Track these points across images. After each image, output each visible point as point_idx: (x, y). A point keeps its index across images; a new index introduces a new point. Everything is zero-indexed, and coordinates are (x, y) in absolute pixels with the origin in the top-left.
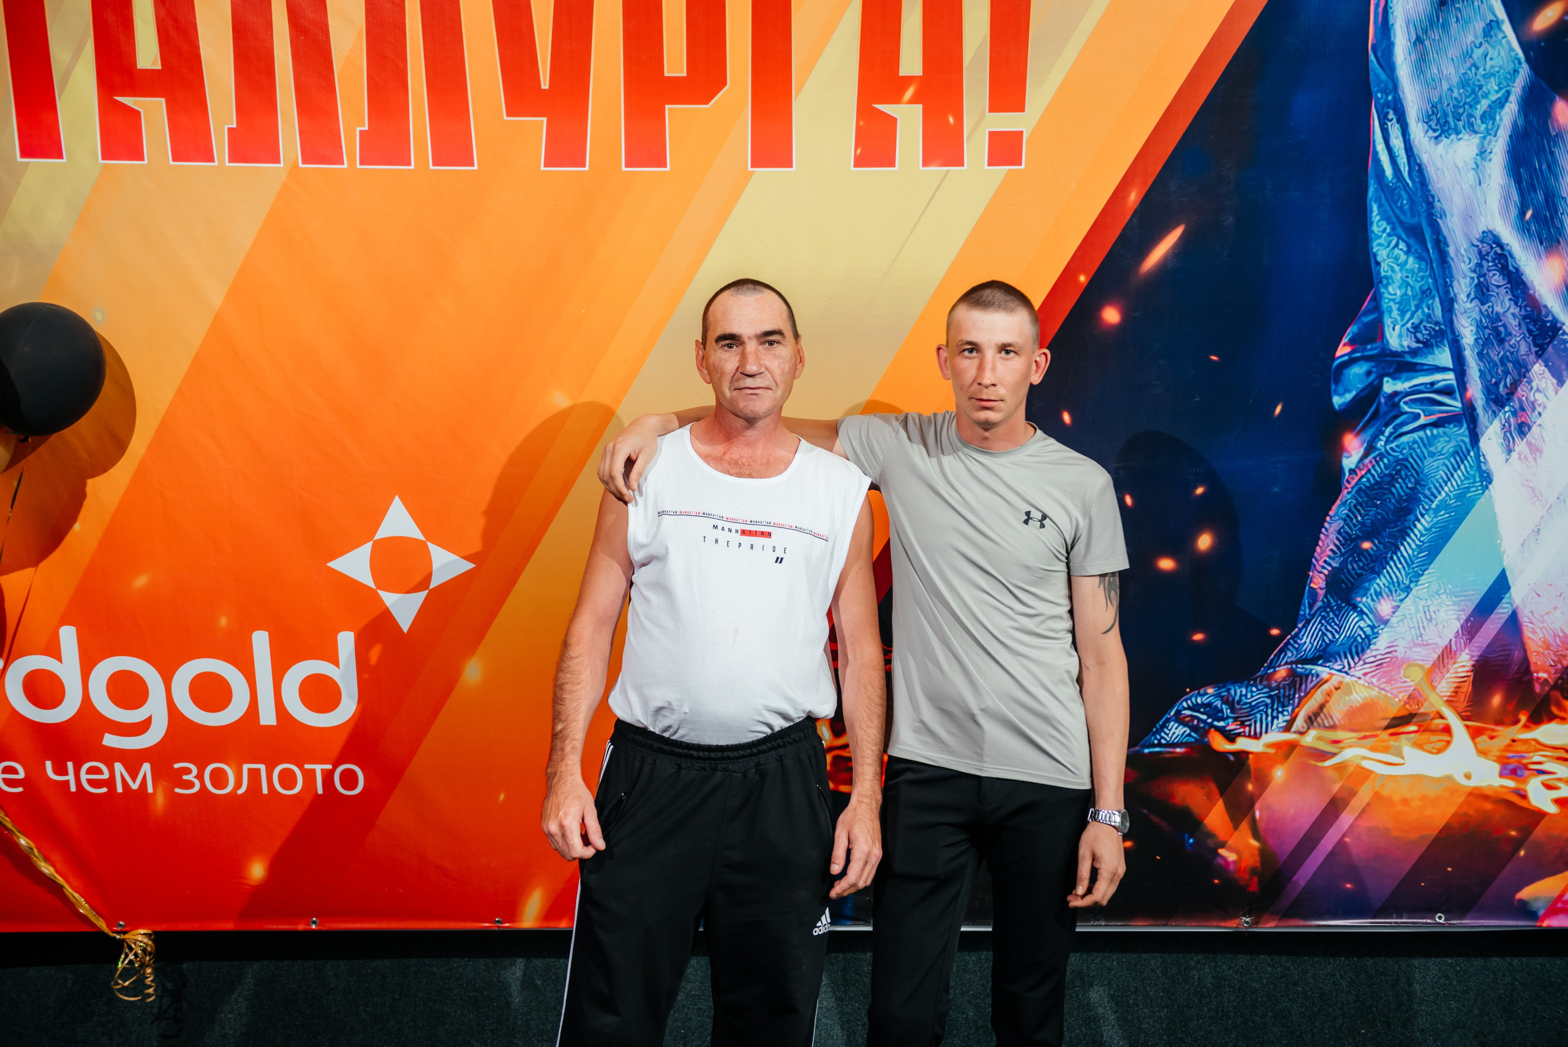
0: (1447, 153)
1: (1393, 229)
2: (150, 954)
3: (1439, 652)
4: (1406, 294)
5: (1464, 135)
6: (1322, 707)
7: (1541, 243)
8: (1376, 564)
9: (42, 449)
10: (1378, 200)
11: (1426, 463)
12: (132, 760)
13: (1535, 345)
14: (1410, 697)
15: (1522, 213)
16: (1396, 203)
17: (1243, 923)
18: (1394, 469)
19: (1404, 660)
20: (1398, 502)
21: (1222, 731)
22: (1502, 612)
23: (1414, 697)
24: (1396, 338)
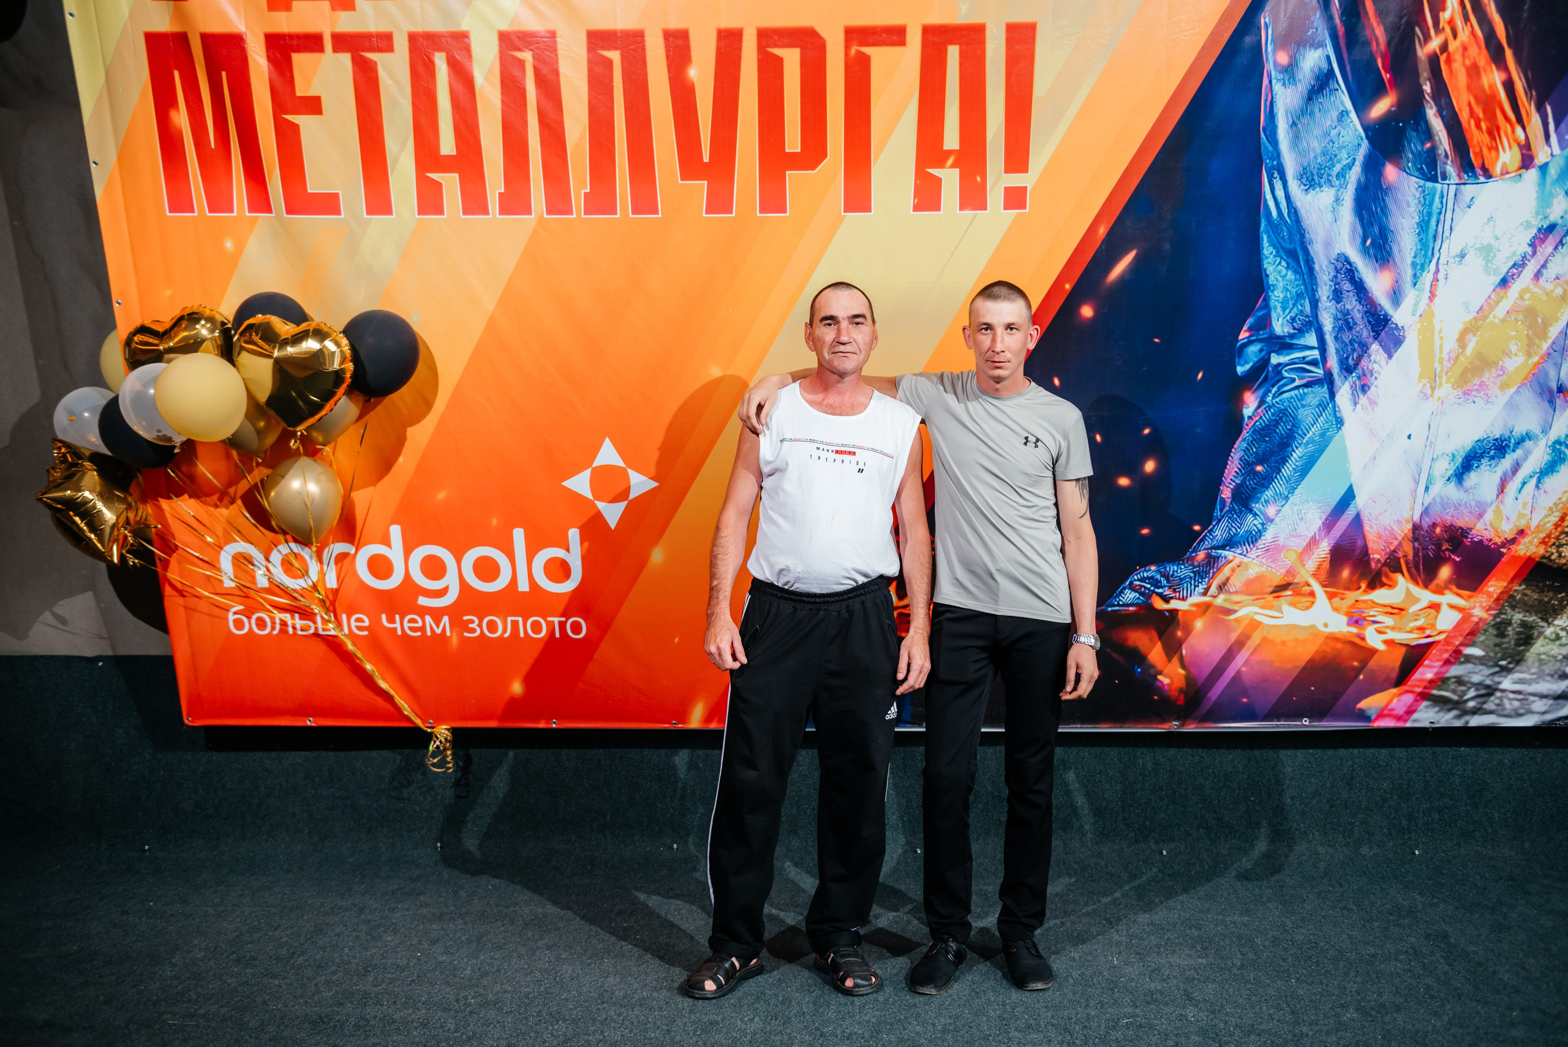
0: (1313, 200)
1: (1278, 252)
2: (449, 742)
3: (1308, 541)
4: (1286, 296)
5: (1325, 188)
6: (1228, 579)
7: (1377, 262)
8: (1266, 481)
9: (379, 408)
10: (1267, 233)
11: (1299, 412)
12: (437, 614)
13: (1373, 331)
14: (1288, 572)
15: (1364, 241)
16: (1279, 234)
17: (1174, 726)
18: (1278, 416)
19: (1284, 547)
20: (1281, 439)
21: (1160, 595)
22: (1350, 513)
23: (1290, 572)
24: (1280, 326)
